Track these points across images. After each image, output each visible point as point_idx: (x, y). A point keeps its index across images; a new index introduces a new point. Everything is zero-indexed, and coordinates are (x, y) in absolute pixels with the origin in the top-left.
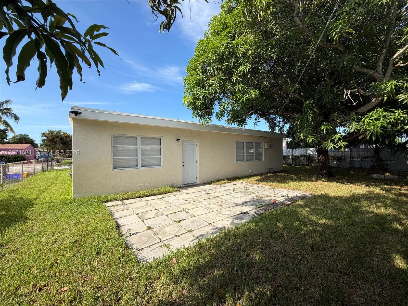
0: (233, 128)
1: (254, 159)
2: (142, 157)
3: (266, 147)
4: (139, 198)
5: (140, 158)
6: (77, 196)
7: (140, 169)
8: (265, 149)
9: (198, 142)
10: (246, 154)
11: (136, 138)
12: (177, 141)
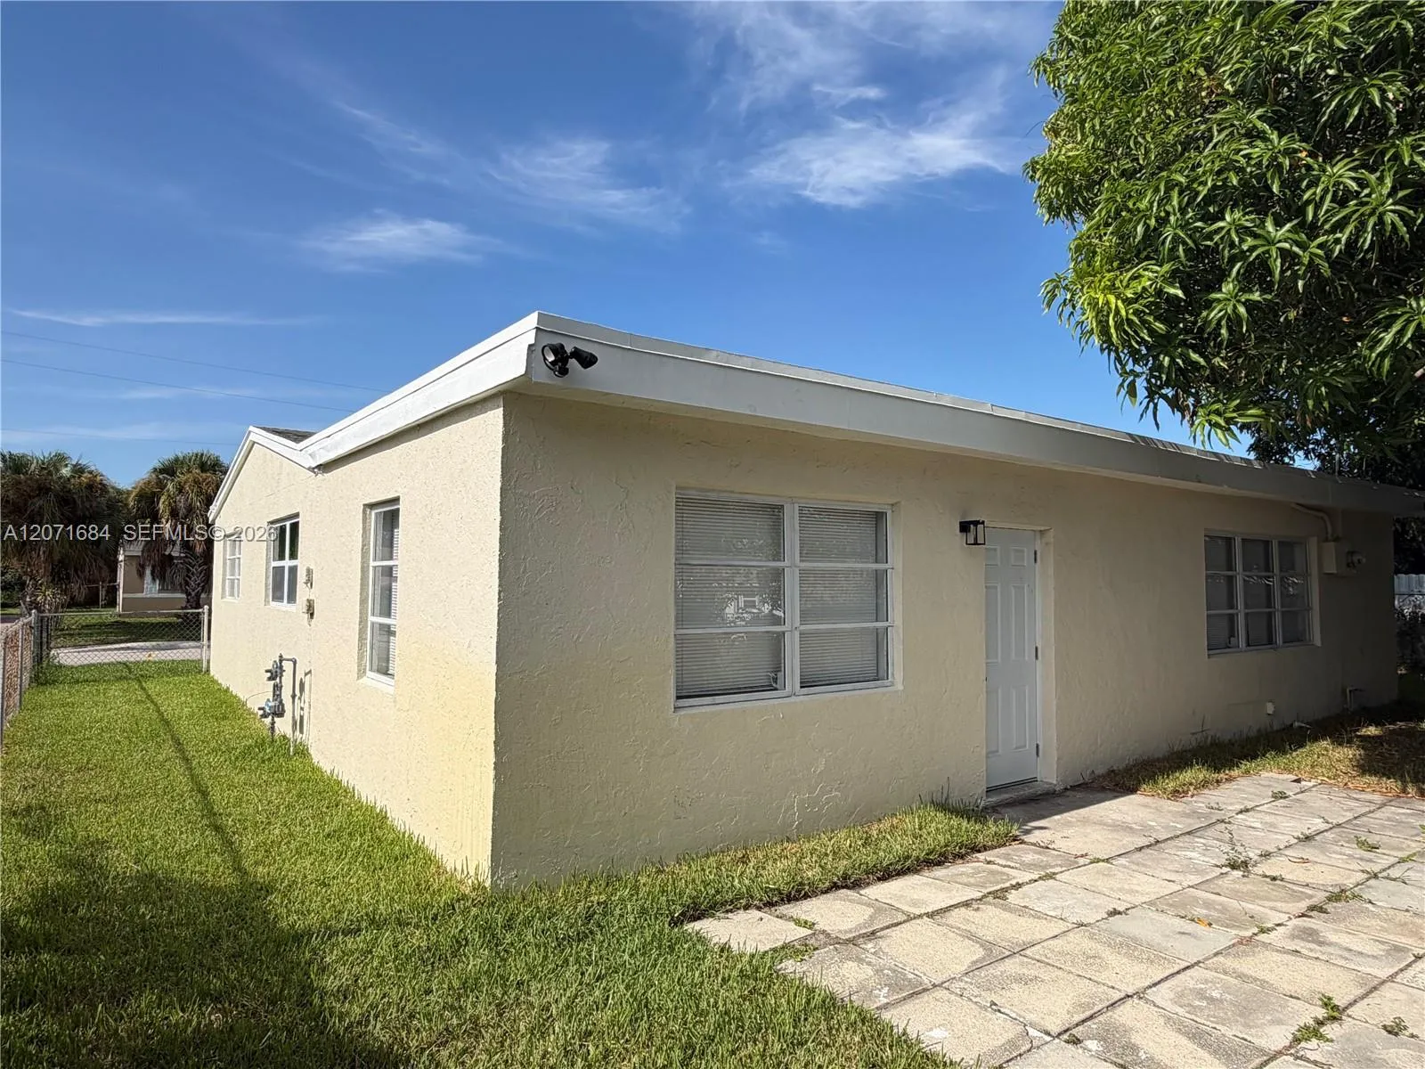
0: (1216, 455)
1: (1279, 641)
2: (803, 627)
3: (1331, 568)
4: (847, 887)
5: (797, 634)
6: (513, 873)
7: (792, 702)
8: (1326, 578)
9: (1050, 537)
10: (1246, 606)
11: (775, 512)
12: (961, 531)
